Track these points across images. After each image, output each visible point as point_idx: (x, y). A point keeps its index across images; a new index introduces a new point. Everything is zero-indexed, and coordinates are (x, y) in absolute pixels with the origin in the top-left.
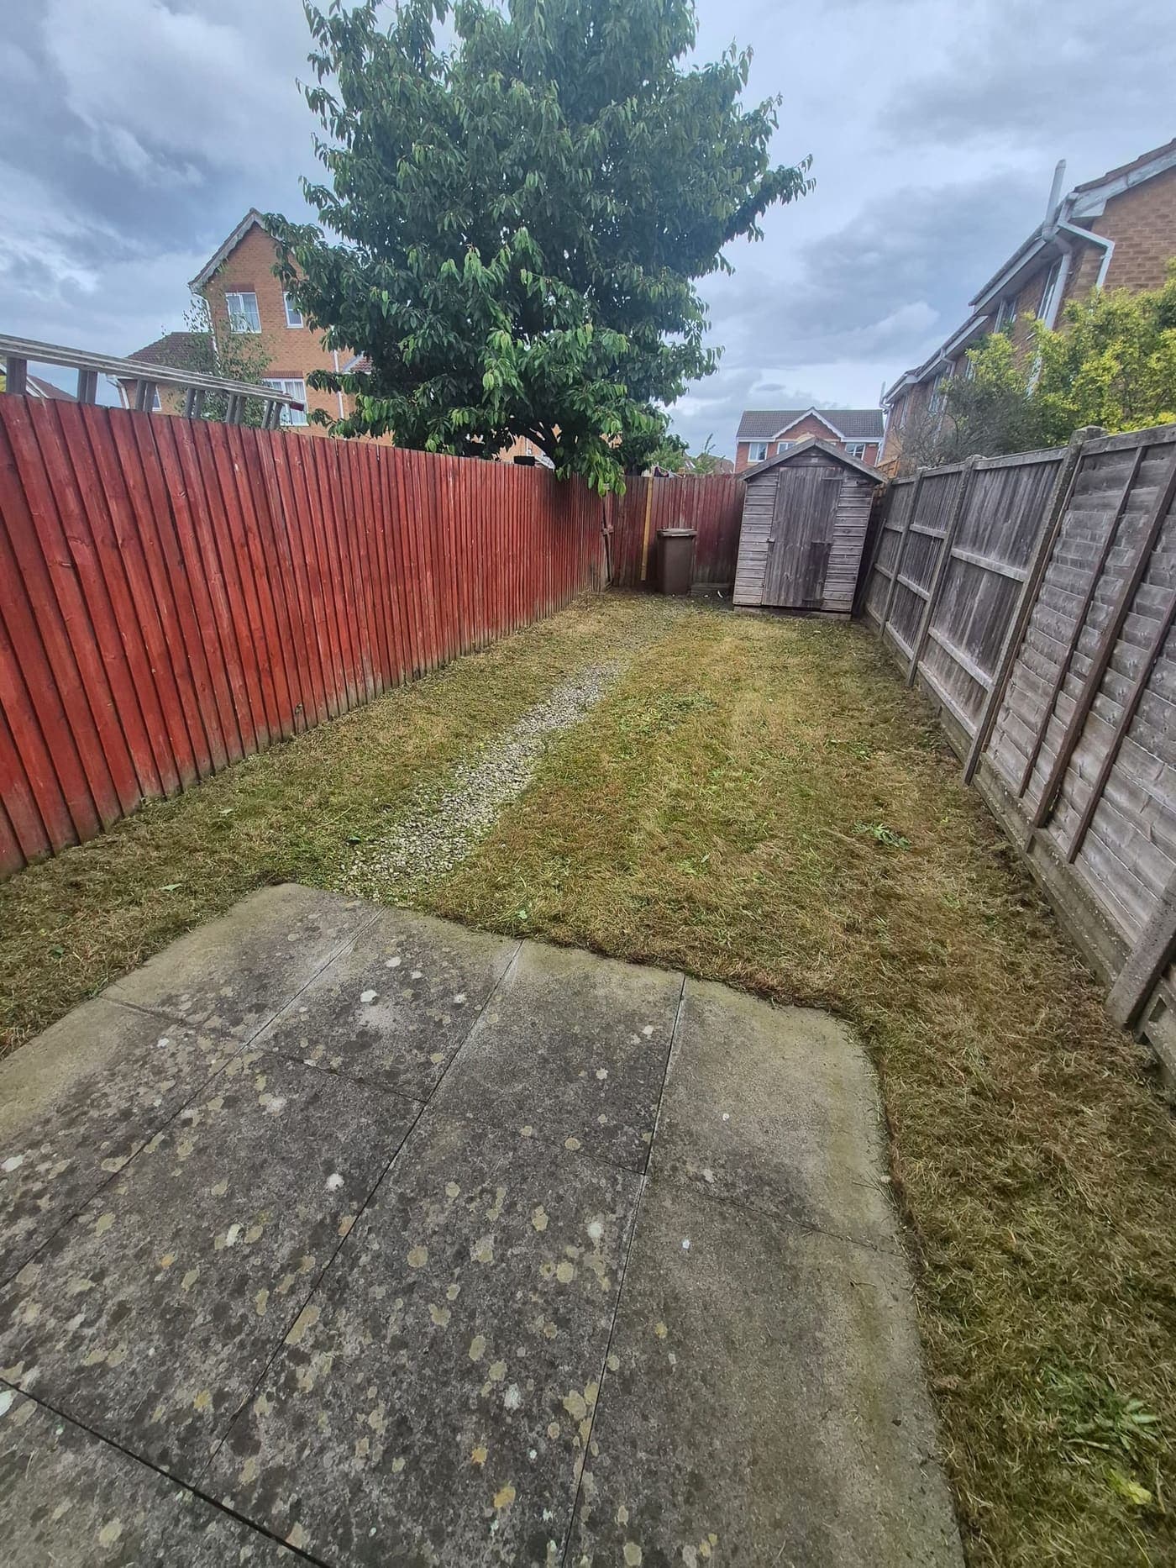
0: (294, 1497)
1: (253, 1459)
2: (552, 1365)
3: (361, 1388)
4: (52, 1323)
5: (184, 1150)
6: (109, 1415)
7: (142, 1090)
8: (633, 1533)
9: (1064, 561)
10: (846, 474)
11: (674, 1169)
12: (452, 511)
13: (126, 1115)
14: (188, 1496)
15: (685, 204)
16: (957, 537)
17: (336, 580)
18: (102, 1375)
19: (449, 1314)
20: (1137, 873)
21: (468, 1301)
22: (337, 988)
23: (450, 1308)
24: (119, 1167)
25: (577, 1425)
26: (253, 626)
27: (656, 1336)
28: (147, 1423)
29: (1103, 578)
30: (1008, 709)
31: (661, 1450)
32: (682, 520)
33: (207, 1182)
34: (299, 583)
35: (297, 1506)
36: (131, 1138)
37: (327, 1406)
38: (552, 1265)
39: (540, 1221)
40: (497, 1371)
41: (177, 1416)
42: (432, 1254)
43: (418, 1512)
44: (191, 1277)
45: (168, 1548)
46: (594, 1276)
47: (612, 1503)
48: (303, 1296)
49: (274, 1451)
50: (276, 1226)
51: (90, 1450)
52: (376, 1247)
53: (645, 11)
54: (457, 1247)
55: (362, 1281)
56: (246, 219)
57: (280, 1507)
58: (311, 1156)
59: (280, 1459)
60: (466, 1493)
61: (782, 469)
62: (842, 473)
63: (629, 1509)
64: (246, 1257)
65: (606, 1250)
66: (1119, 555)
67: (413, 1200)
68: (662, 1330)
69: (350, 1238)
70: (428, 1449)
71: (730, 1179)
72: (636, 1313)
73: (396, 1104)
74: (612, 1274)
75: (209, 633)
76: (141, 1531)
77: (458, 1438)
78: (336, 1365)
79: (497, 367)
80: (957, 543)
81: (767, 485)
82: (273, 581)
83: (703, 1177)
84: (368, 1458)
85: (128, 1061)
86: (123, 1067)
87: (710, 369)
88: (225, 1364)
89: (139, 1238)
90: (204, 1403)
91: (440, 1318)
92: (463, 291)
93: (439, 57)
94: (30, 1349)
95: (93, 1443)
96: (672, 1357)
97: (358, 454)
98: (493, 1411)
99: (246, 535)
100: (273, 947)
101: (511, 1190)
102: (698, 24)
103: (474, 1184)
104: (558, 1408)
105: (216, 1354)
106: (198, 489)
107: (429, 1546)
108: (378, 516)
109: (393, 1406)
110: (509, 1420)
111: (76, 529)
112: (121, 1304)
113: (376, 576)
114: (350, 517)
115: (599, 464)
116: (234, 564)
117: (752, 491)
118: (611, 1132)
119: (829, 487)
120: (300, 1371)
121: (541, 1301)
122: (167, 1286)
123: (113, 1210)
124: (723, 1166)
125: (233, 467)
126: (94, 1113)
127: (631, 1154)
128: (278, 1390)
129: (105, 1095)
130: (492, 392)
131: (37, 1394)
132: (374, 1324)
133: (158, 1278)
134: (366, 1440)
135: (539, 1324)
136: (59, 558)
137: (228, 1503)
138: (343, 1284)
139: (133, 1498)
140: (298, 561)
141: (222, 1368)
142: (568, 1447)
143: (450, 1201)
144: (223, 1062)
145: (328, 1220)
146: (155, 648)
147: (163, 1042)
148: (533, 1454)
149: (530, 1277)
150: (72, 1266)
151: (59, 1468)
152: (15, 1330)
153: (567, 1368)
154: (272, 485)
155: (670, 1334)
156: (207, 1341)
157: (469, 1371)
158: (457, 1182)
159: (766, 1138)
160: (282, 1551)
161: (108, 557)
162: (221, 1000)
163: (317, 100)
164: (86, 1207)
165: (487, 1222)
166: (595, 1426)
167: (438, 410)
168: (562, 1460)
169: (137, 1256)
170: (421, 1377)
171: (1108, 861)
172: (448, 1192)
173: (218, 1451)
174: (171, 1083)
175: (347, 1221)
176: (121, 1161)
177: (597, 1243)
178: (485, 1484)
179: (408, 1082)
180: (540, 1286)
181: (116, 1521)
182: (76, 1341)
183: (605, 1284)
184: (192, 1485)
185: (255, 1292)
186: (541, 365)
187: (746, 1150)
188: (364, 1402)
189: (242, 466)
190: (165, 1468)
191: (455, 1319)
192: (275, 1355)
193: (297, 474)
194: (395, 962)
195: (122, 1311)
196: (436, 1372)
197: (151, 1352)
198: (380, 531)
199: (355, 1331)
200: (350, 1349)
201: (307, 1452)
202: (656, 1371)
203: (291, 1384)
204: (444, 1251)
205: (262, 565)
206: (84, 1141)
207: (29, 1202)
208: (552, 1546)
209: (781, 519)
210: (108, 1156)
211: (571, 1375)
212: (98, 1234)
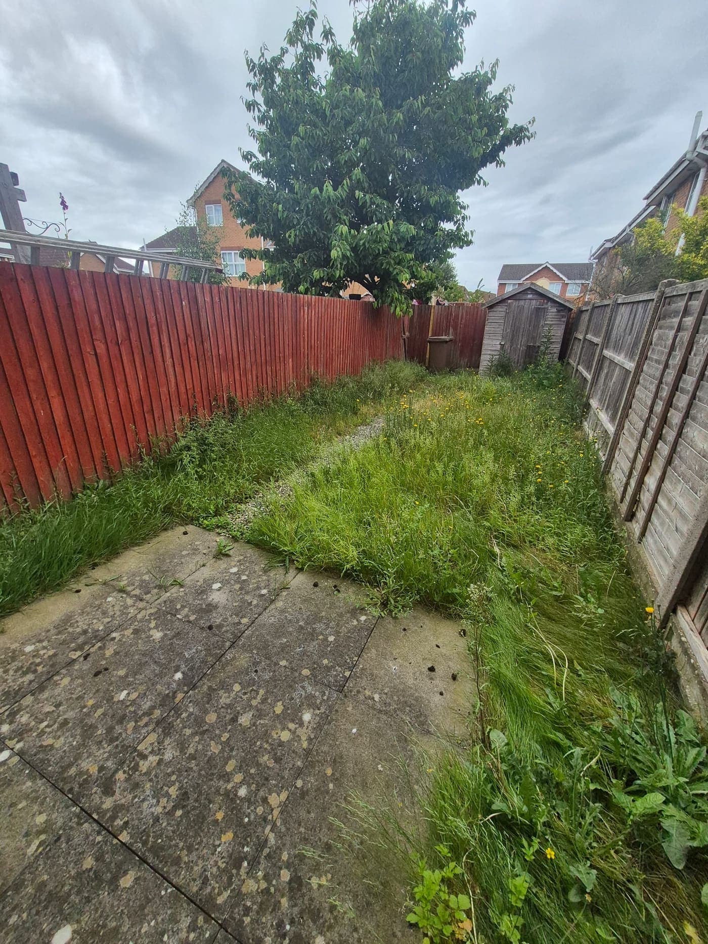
0: (126, 819)
1: (111, 798)
2: (267, 779)
3: (169, 775)
4: (33, 723)
5: (109, 653)
6: (50, 768)
7: (95, 621)
8: (288, 866)
9: (652, 359)
10: (549, 304)
11: (358, 692)
12: (306, 326)
13: (85, 632)
14: (77, 810)
15: (453, 150)
16: (606, 344)
17: (236, 363)
18: (50, 750)
19: (220, 747)
20: (668, 550)
21: (231, 743)
22: (201, 580)
23: (221, 744)
24: (77, 656)
25: (272, 810)
26: (188, 387)
27: (326, 774)
28: (65, 775)
29: (667, 370)
30: (620, 449)
31: (313, 829)
32: (451, 330)
33: (116, 669)
34: (215, 364)
35: (126, 823)
36: (85, 643)
37: (151, 780)
38: (279, 731)
39: (279, 709)
40: (238, 778)
41: (80, 773)
42: (218, 717)
43: (182, 836)
44: (100, 711)
45: (64, 830)
46: (300, 740)
47: (281, 849)
48: (150, 728)
49: (121, 797)
50: (145, 693)
51: (39, 782)
52: (191, 710)
53: (431, 47)
54: (232, 716)
55: (181, 725)
56: (219, 165)
57: (119, 822)
58: (169, 662)
59: (123, 801)
60: (209, 832)
61: (509, 301)
62: (547, 303)
63: (289, 854)
64: (128, 706)
65: (310, 728)
66: (675, 357)
67: (215, 690)
68: (329, 772)
69: (180, 704)
70: (195, 808)
71: (388, 701)
72: (317, 761)
73: (218, 642)
74: (310, 740)
75: (164, 390)
76: (54, 821)
77: (211, 806)
78: (160, 762)
79: (339, 246)
80: (606, 348)
81: (500, 311)
82: (201, 364)
83: (373, 698)
84: (165, 807)
85: (91, 606)
86: (88, 609)
87: (469, 243)
88: (107, 754)
89: (79, 691)
90: (94, 770)
91: (215, 748)
92: (323, 203)
93: (316, 78)
94: (21, 734)
95: (40, 779)
96: (331, 786)
97: (252, 296)
98: (231, 796)
99: (187, 339)
100: (173, 556)
101: (267, 692)
102: (465, 50)
103: (249, 686)
104: (265, 800)
105: (104, 748)
106: (162, 314)
107: (185, 852)
108: (262, 328)
109: (182, 786)
110: (238, 802)
111: (98, 335)
112: (65, 719)
113: (259, 361)
114: (246, 329)
115: (397, 299)
116: (179, 354)
117: (491, 314)
118: (328, 669)
119: (539, 312)
120: (141, 763)
121: (269, 748)
122: (88, 715)
123: (70, 676)
124: (386, 694)
125: (182, 303)
126: (71, 630)
127: (336, 681)
128: (129, 769)
129: (77, 622)
130: (335, 260)
131: (21, 754)
132: (182, 746)
133: (85, 710)
134: (166, 799)
135: (265, 759)
136: (88, 350)
137: (95, 816)
138: (171, 726)
139: (54, 806)
140: (215, 352)
141: (106, 755)
142: (265, 819)
143: (234, 693)
144: (136, 612)
145: (171, 694)
146: (135, 397)
147: (109, 599)
148: (246, 820)
149: (266, 735)
150: (47, 699)
151: (24, 787)
152: (16, 724)
153: (274, 782)
154: (203, 314)
155: (333, 774)
156: (101, 742)
157: (224, 776)
158: (240, 684)
159: (415, 682)
160: (115, 841)
161: (113, 350)
162: (142, 581)
163: (250, 106)
164: (58, 673)
165: (251, 706)
166: (281, 812)
167: (307, 269)
168: (260, 825)
169: (77, 699)
170: (200, 774)
171: (655, 542)
172: (234, 688)
173: (95, 793)
174: (109, 619)
175: (180, 696)
176: (78, 653)
177: (306, 724)
178: (219, 829)
179: (227, 631)
180: (270, 741)
181: (45, 814)
182: (43, 733)
183: (305, 745)
184: (81, 805)
185: (129, 722)
186: (364, 244)
187: (401, 687)
188: (169, 781)
189: (187, 303)
190: (70, 796)
191: (223, 750)
192: (131, 753)
193: (217, 306)
194: (234, 570)
195: (66, 722)
196: (207, 774)
197: (75, 743)
198: (262, 337)
199: (172, 748)
200: (168, 756)
201: (136, 800)
202: (321, 791)
203: (136, 768)
204: (225, 717)
205: (195, 354)
206: (64, 642)
207: (33, 668)
208: (245, 864)
209: (508, 330)
210: (74, 650)
211: (276, 786)
212: (61, 686)
